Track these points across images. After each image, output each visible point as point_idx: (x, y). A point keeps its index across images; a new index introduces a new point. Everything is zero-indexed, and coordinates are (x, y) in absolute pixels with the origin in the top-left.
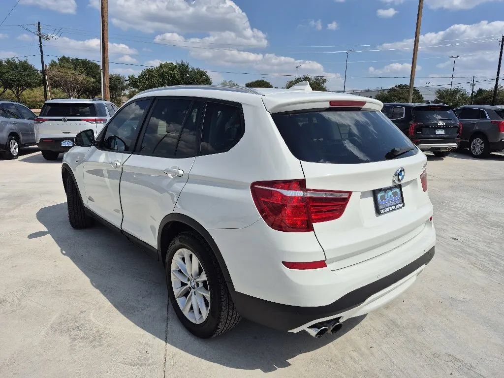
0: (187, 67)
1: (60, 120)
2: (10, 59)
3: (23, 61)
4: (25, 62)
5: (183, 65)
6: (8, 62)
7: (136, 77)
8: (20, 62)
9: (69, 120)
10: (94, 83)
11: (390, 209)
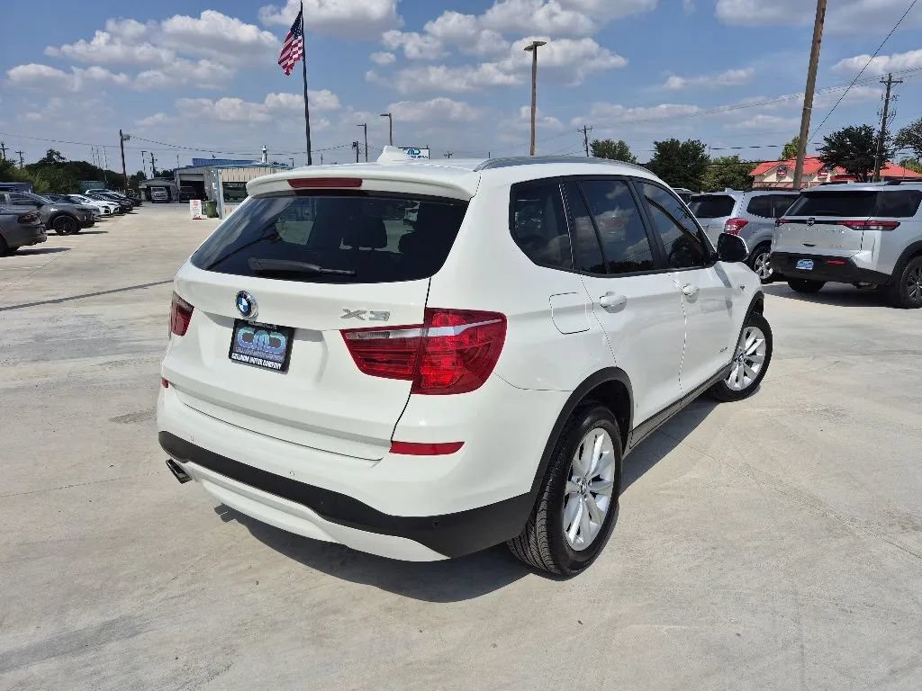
11: (252, 360)
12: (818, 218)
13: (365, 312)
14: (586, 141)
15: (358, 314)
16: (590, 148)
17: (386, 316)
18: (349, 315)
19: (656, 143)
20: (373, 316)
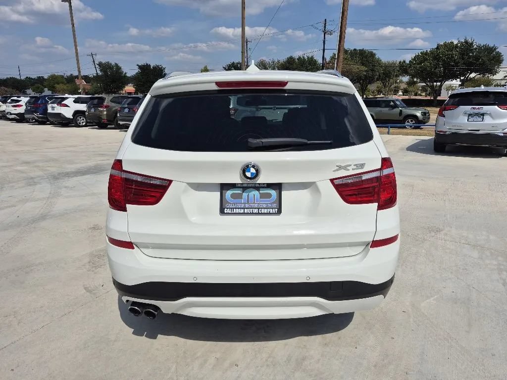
0: (472, 43)
1: (271, 108)
2: (301, 56)
3: (310, 56)
4: (312, 57)
5: (466, 42)
6: (299, 58)
7: (408, 62)
8: (308, 58)
9: (277, 108)
10: (366, 71)
11: (246, 211)
12: (277, 107)
13: (351, 165)
14: (94, 62)
15: (345, 168)
16: (97, 66)
17: (362, 166)
18: (340, 168)
19: (138, 65)
20: (355, 167)
